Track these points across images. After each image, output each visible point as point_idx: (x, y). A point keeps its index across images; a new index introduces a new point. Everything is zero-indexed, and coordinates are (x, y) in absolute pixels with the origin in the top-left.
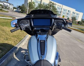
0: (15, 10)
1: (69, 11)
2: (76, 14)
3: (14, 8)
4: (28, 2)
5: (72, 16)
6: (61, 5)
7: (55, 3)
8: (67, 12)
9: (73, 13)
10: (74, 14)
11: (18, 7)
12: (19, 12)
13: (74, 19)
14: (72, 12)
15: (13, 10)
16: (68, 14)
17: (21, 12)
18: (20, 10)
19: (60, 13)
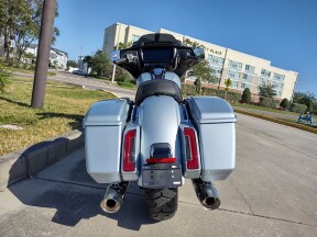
0: (72, 69)
1: (248, 67)
2: (272, 75)
3: (70, 64)
4: (116, 43)
5: (260, 83)
6: (223, 49)
8: (243, 70)
9: (263, 73)
10: (266, 78)
11: (84, 61)
12: (86, 76)
13: (267, 92)
14: (258, 72)
15: (68, 69)
16: (245, 76)
17: (91, 75)
18: (90, 70)
19: (218, 75)
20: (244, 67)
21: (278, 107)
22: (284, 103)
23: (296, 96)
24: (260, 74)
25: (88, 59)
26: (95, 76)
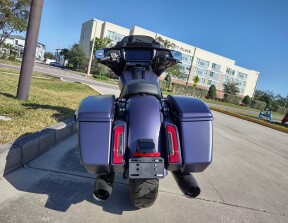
0: (49, 61)
1: (214, 65)
2: (236, 73)
3: (47, 56)
4: (93, 37)
5: (224, 81)
6: (192, 48)
7: (172, 41)
8: (210, 68)
9: (228, 71)
10: (230, 76)
11: (61, 53)
12: (63, 67)
13: (230, 89)
14: (223, 70)
15: (45, 60)
16: (212, 74)
17: (68, 67)
18: (66, 62)
19: (187, 72)
20: (211, 65)
21: (241, 103)
22: (246, 100)
23: (257, 93)
24: (225, 73)
25: (65, 52)
26: (71, 69)
